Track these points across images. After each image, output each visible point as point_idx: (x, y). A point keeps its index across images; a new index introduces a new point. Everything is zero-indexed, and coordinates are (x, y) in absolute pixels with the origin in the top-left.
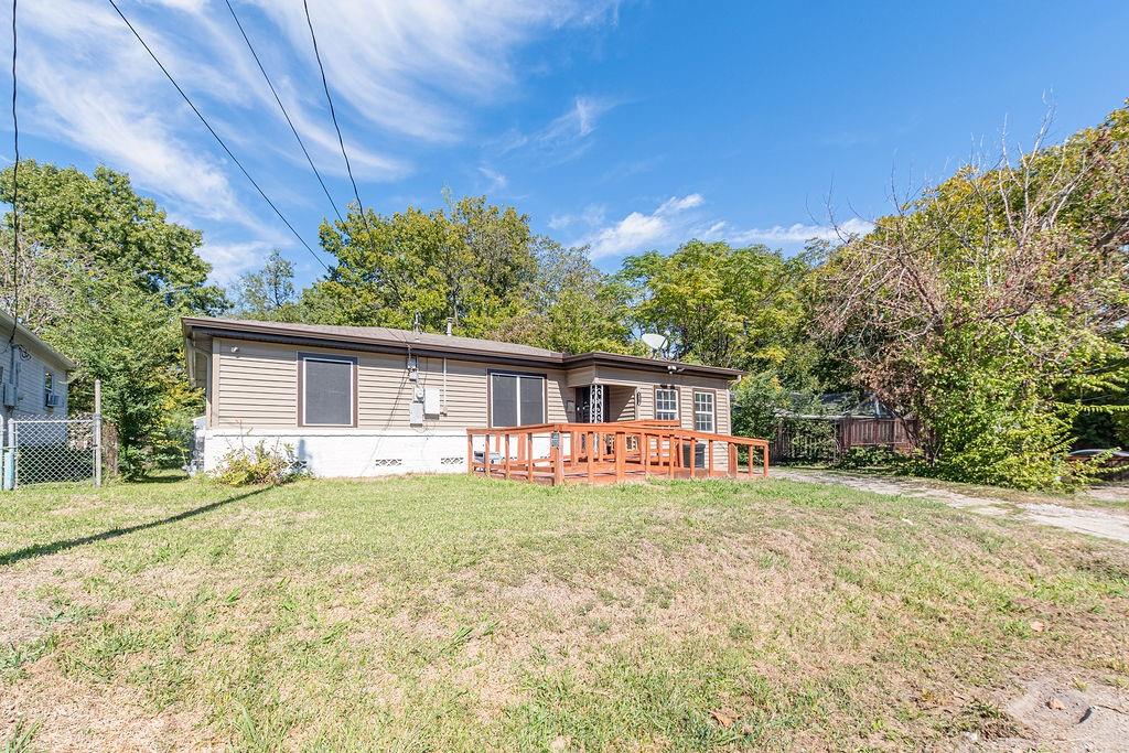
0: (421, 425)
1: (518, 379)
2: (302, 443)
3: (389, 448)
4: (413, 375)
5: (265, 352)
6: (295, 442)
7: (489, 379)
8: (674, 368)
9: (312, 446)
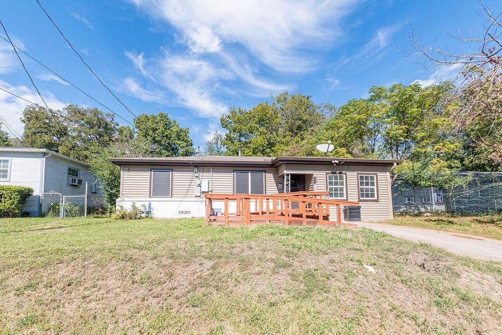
0: (200, 196)
1: (250, 174)
2: (150, 204)
3: (185, 206)
4: (197, 175)
5: (138, 169)
6: (147, 204)
7: (234, 175)
8: (337, 162)
9: (153, 205)
